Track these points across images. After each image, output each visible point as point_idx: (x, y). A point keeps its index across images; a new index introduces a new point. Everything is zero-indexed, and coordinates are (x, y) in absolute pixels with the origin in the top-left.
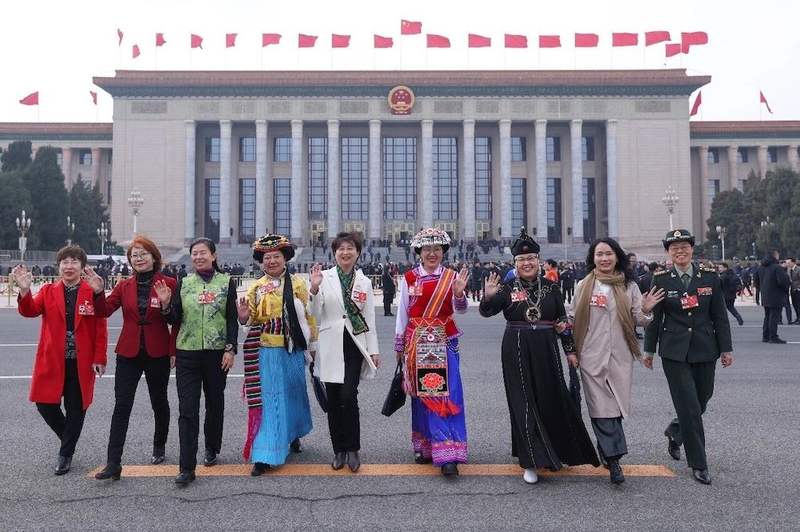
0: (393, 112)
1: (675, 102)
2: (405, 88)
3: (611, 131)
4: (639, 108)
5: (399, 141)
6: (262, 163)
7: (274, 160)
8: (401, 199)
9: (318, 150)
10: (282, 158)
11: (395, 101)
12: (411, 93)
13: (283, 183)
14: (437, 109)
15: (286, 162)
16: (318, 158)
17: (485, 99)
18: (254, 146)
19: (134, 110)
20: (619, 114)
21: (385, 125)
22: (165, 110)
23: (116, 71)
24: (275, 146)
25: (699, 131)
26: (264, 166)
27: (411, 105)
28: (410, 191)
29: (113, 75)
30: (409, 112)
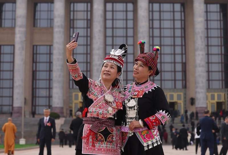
5: (166, 7)
6: (20, 27)
7: (34, 26)
9: (80, 15)
10: (43, 24)
13: (42, 50)
15: (46, 28)
16: (80, 24)
18: (14, 11)
24: (35, 11)
26: (23, 29)
28: (178, 59)
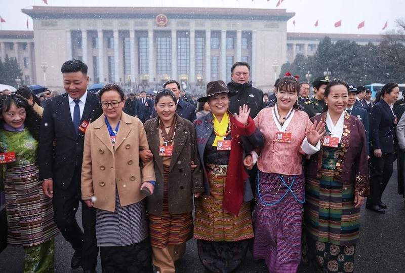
0: (158, 26)
1: (281, 24)
2: (163, 15)
3: (254, 36)
4: (266, 26)
5: (164, 39)
7: (109, 48)
8: (164, 65)
11: (159, 21)
12: (166, 17)
14: (178, 25)
17: (199, 21)
19: (42, 25)
20: (257, 28)
21: (155, 32)
22: (56, 25)
23: (33, 6)
24: (109, 41)
25: (291, 37)
26: (102, 50)
27: (166, 23)
28: (168, 61)
29: (32, 8)
30: (165, 26)
